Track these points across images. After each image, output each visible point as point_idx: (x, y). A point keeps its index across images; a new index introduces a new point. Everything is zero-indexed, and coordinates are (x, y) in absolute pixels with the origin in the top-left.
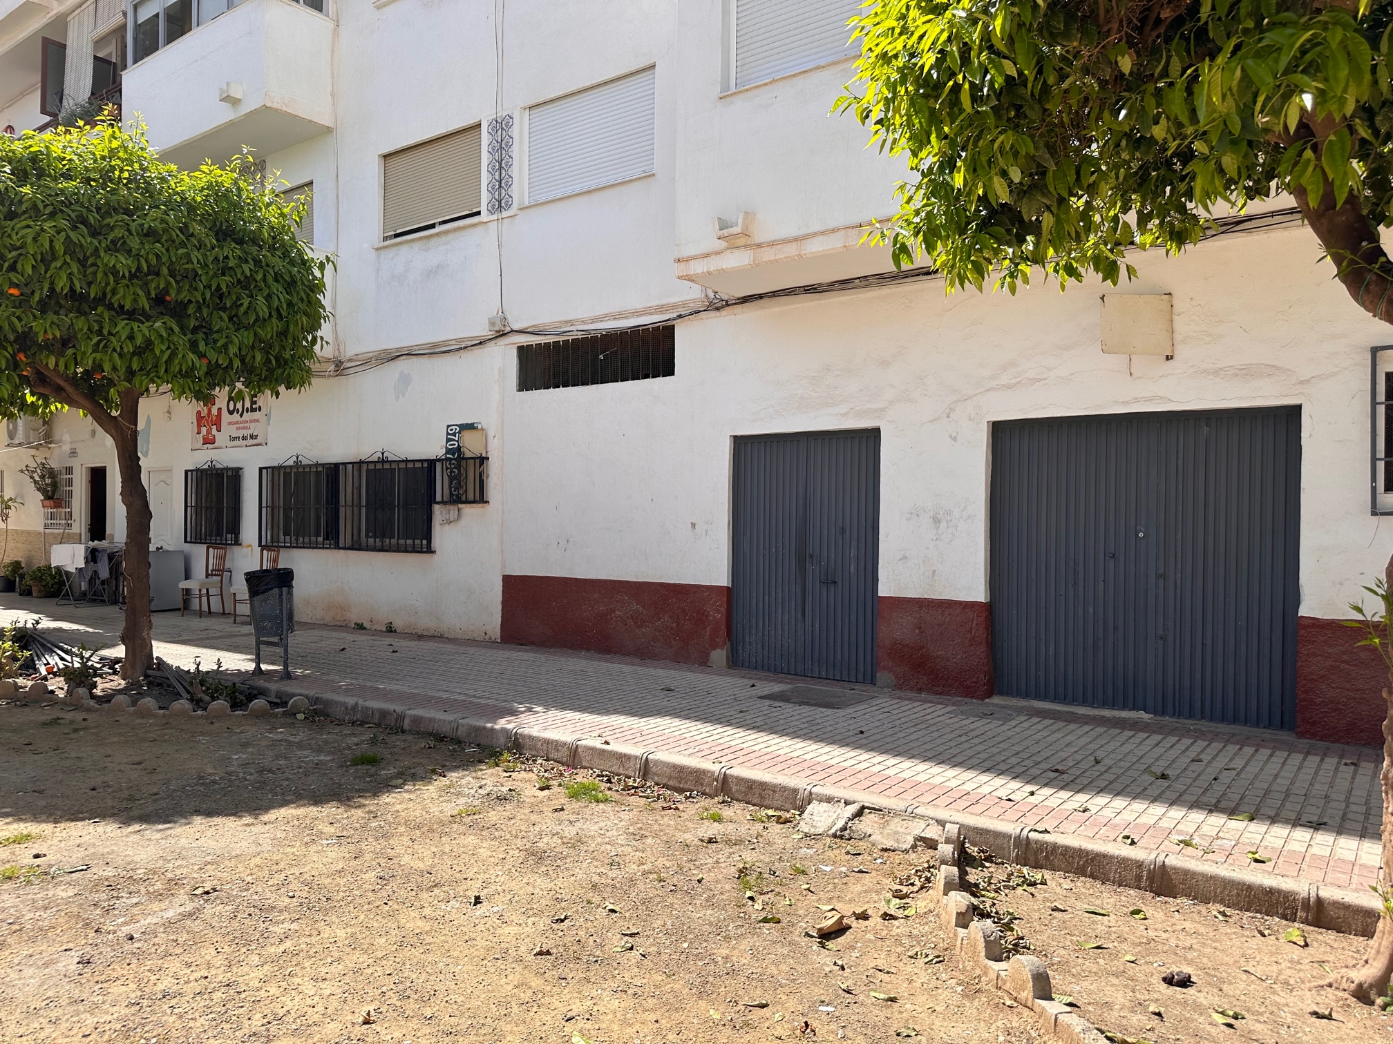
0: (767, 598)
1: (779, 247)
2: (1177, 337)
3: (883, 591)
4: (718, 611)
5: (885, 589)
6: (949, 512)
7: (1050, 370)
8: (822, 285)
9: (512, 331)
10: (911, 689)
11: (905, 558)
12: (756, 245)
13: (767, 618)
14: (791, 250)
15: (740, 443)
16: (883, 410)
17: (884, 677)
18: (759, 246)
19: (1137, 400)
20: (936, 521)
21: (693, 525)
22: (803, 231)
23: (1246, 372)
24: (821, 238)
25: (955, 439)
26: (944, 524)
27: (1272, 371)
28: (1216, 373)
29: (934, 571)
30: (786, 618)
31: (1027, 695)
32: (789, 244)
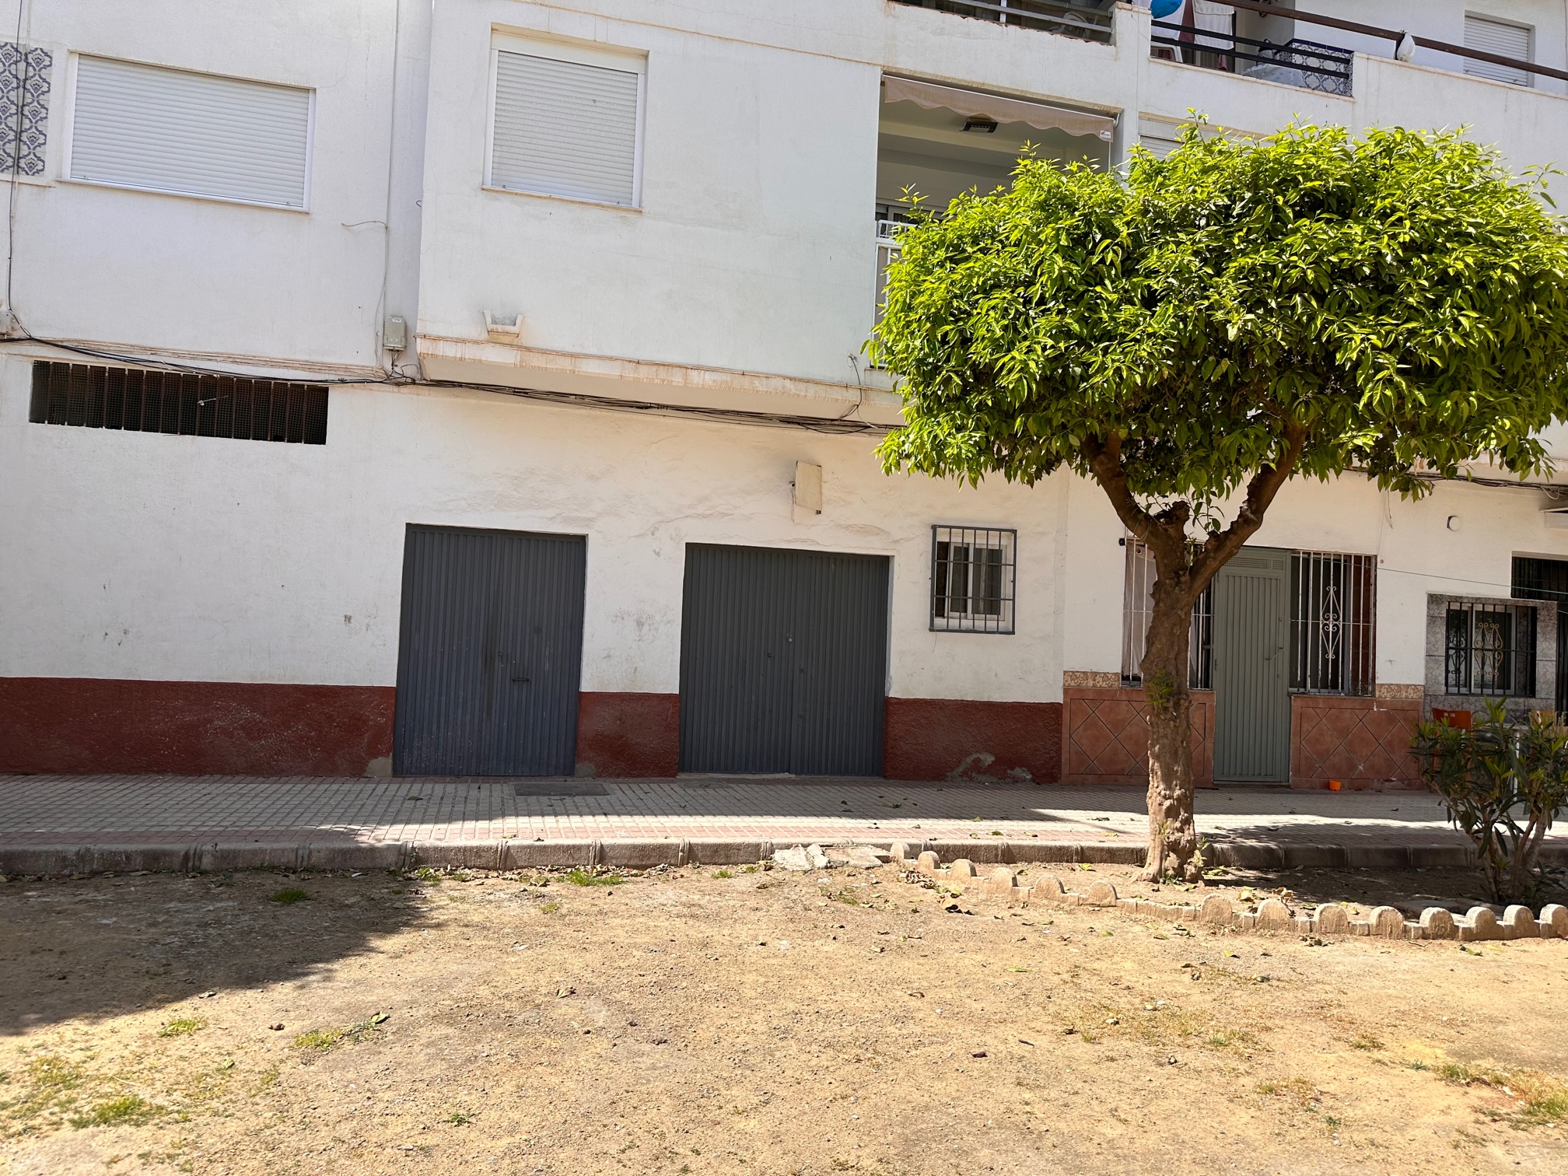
0: (443, 698)
1: (551, 357)
2: (824, 499)
3: (586, 686)
4: (382, 715)
5: (588, 684)
6: (650, 617)
7: (736, 508)
8: (536, 392)
9: (31, 339)
10: (610, 775)
11: (609, 656)
12: (526, 348)
13: (442, 720)
14: (565, 364)
15: (415, 533)
16: (591, 519)
17: (583, 767)
18: (529, 349)
19: (796, 540)
20: (640, 624)
21: (348, 619)
22: (577, 350)
23: (865, 530)
24: (596, 362)
25: (658, 554)
26: (646, 628)
27: (879, 531)
28: (847, 527)
29: (636, 669)
30: (468, 717)
31: (704, 770)
32: (562, 358)
